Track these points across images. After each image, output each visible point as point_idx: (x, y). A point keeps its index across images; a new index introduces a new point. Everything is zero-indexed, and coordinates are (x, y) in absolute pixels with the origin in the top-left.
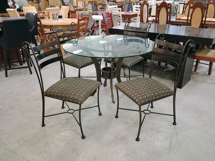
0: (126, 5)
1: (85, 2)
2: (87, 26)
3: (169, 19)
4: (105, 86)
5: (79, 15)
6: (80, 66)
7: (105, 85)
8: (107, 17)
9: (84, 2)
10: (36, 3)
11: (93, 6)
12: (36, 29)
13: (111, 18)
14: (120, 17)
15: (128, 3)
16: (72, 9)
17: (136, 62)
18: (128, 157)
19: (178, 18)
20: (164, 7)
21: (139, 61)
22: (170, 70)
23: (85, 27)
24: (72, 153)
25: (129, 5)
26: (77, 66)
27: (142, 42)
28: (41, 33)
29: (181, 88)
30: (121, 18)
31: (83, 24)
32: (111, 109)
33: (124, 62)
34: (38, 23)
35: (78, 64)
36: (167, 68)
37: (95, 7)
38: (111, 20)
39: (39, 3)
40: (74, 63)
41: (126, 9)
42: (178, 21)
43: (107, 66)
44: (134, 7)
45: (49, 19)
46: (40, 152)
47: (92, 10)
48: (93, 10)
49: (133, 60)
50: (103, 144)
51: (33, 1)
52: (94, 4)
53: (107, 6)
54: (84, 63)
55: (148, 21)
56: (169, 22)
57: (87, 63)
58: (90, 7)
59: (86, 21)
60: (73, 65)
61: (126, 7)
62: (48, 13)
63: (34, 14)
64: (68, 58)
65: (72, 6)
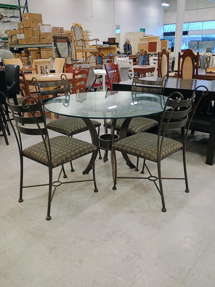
0: (140, 57)
1: (86, 53)
2: (85, 82)
3: (195, 72)
4: (105, 161)
5: (76, 68)
6: (70, 132)
7: (106, 159)
8: (112, 70)
9: (84, 53)
10: (25, 56)
11: (96, 59)
12: (17, 85)
13: (117, 70)
14: (131, 71)
15: (144, 54)
16: (69, 62)
17: (147, 128)
18: (129, 261)
19: (209, 71)
20: (189, 56)
21: (152, 126)
22: (198, 140)
23: (82, 83)
24: (49, 254)
25: (144, 57)
26: (66, 133)
27: (155, 100)
28: (25, 92)
29: (212, 165)
30: (133, 73)
31: (80, 79)
32: (110, 192)
33: (130, 127)
34: (21, 78)
35: (68, 130)
36: (194, 137)
37: (100, 60)
38: (118, 74)
39: (28, 56)
40: (62, 128)
41: (141, 62)
42: (208, 74)
43: (107, 132)
44: (151, 59)
45: (37, 73)
46: (4, 251)
47: (95, 64)
48: (97, 64)
49: (144, 125)
50: (95, 242)
51: (20, 54)
52: (97, 55)
53: (115, 58)
54: (76, 129)
55: (168, 76)
56: (196, 77)
57: (79, 128)
58: (93, 59)
59: (84, 76)
60: (61, 131)
61: (140, 60)
62: (36, 66)
63: (15, 67)
64: (54, 123)
65: (69, 59)
